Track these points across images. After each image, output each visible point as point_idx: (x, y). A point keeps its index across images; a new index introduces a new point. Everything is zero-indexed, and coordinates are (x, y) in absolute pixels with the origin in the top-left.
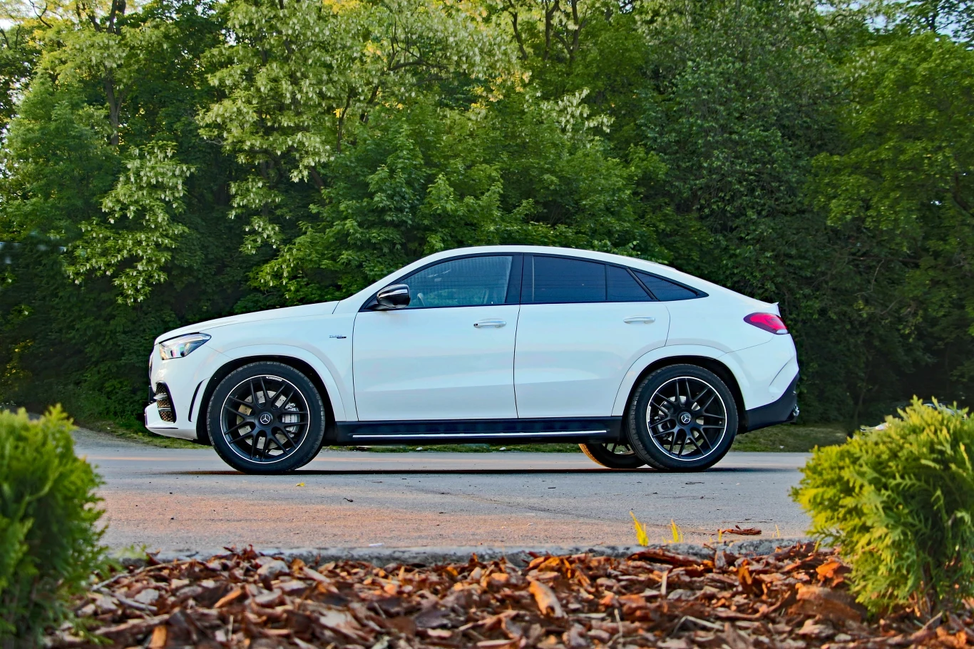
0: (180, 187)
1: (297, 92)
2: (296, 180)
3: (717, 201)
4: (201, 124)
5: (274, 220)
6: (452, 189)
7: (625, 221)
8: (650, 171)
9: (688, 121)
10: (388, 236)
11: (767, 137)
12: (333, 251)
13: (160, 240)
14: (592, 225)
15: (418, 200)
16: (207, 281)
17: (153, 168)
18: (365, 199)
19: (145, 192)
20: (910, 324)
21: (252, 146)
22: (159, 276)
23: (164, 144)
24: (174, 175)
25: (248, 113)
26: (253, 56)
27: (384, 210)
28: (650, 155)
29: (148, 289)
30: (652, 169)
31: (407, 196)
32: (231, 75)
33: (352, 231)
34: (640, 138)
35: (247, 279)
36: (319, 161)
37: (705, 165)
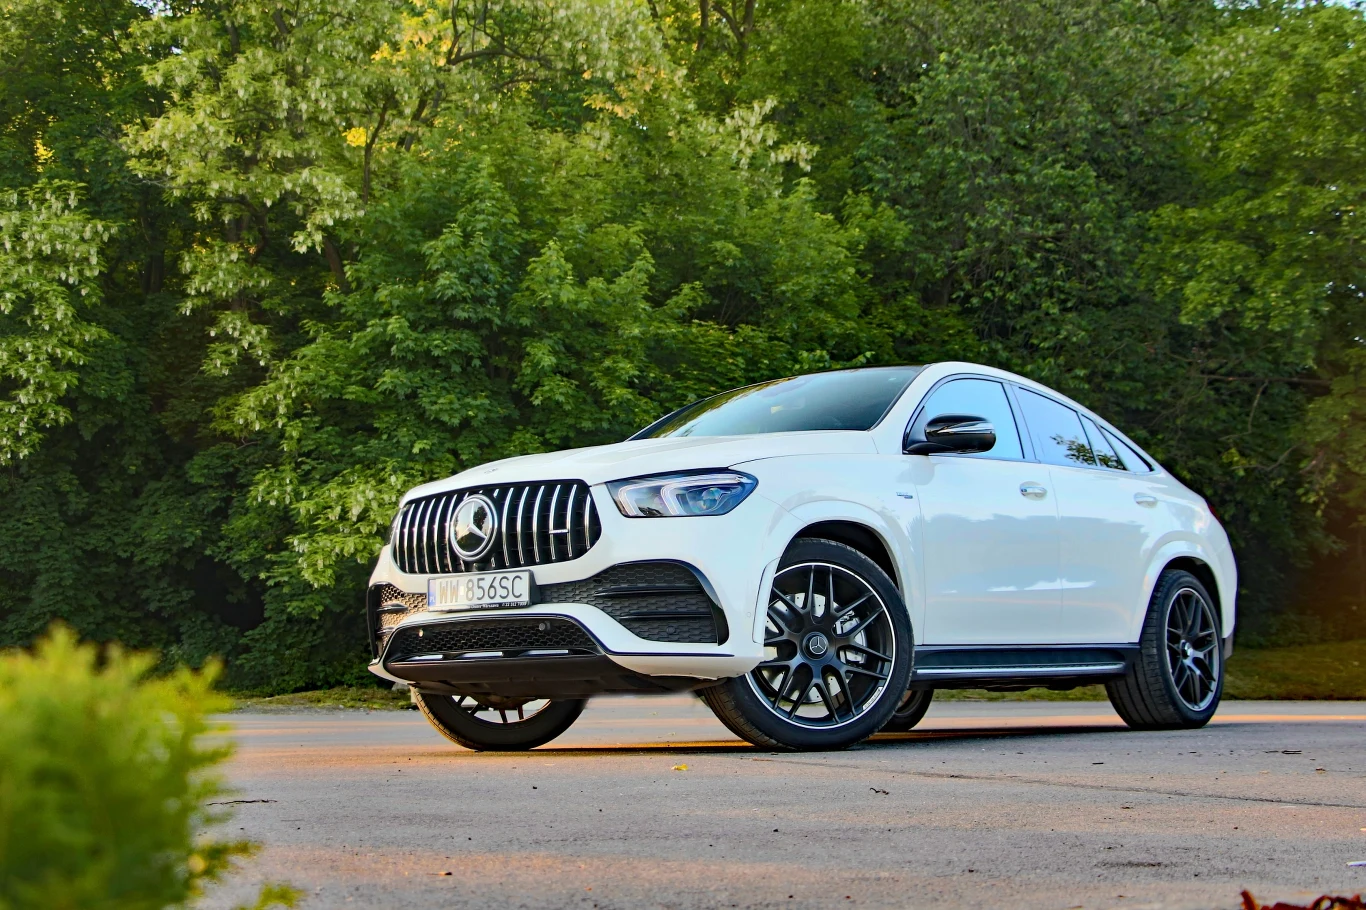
0: (94, 260)
1: (299, 99)
2: (303, 250)
3: (991, 285)
4: (133, 151)
5: (258, 317)
6: (570, 266)
7: (846, 319)
8: (880, 236)
9: (942, 152)
10: (460, 345)
11: (1073, 178)
12: (365, 370)
13: (58, 351)
14: (795, 326)
15: (508, 283)
16: (137, 422)
17: (45, 227)
18: (421, 283)
19: (31, 268)
20: (1317, 487)
21: (221, 191)
22: (56, 413)
23: (65, 185)
24: (82, 239)
25: (216, 133)
26: (215, 36)
27: (454, 301)
28: (880, 209)
29: (36, 436)
30: (883, 231)
31: (491, 276)
32: (183, 68)
33: (399, 336)
34: (859, 181)
35: (209, 418)
36: (341, 218)
37: (973, 224)
